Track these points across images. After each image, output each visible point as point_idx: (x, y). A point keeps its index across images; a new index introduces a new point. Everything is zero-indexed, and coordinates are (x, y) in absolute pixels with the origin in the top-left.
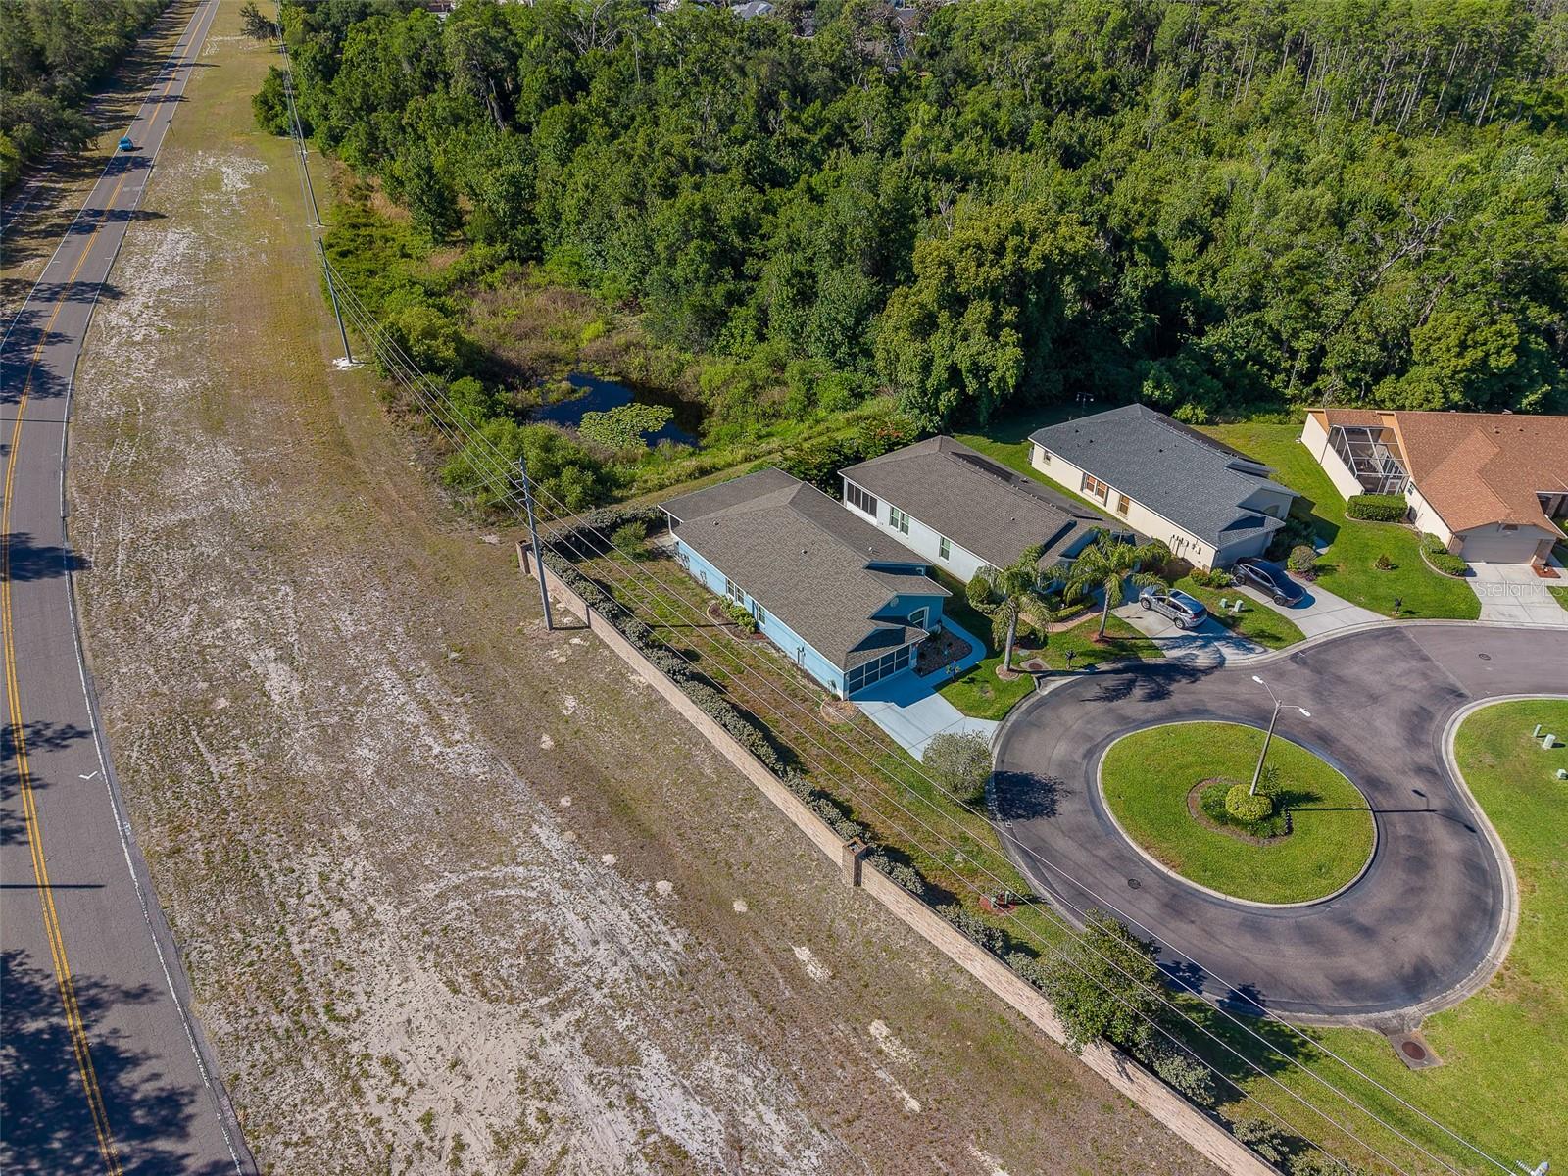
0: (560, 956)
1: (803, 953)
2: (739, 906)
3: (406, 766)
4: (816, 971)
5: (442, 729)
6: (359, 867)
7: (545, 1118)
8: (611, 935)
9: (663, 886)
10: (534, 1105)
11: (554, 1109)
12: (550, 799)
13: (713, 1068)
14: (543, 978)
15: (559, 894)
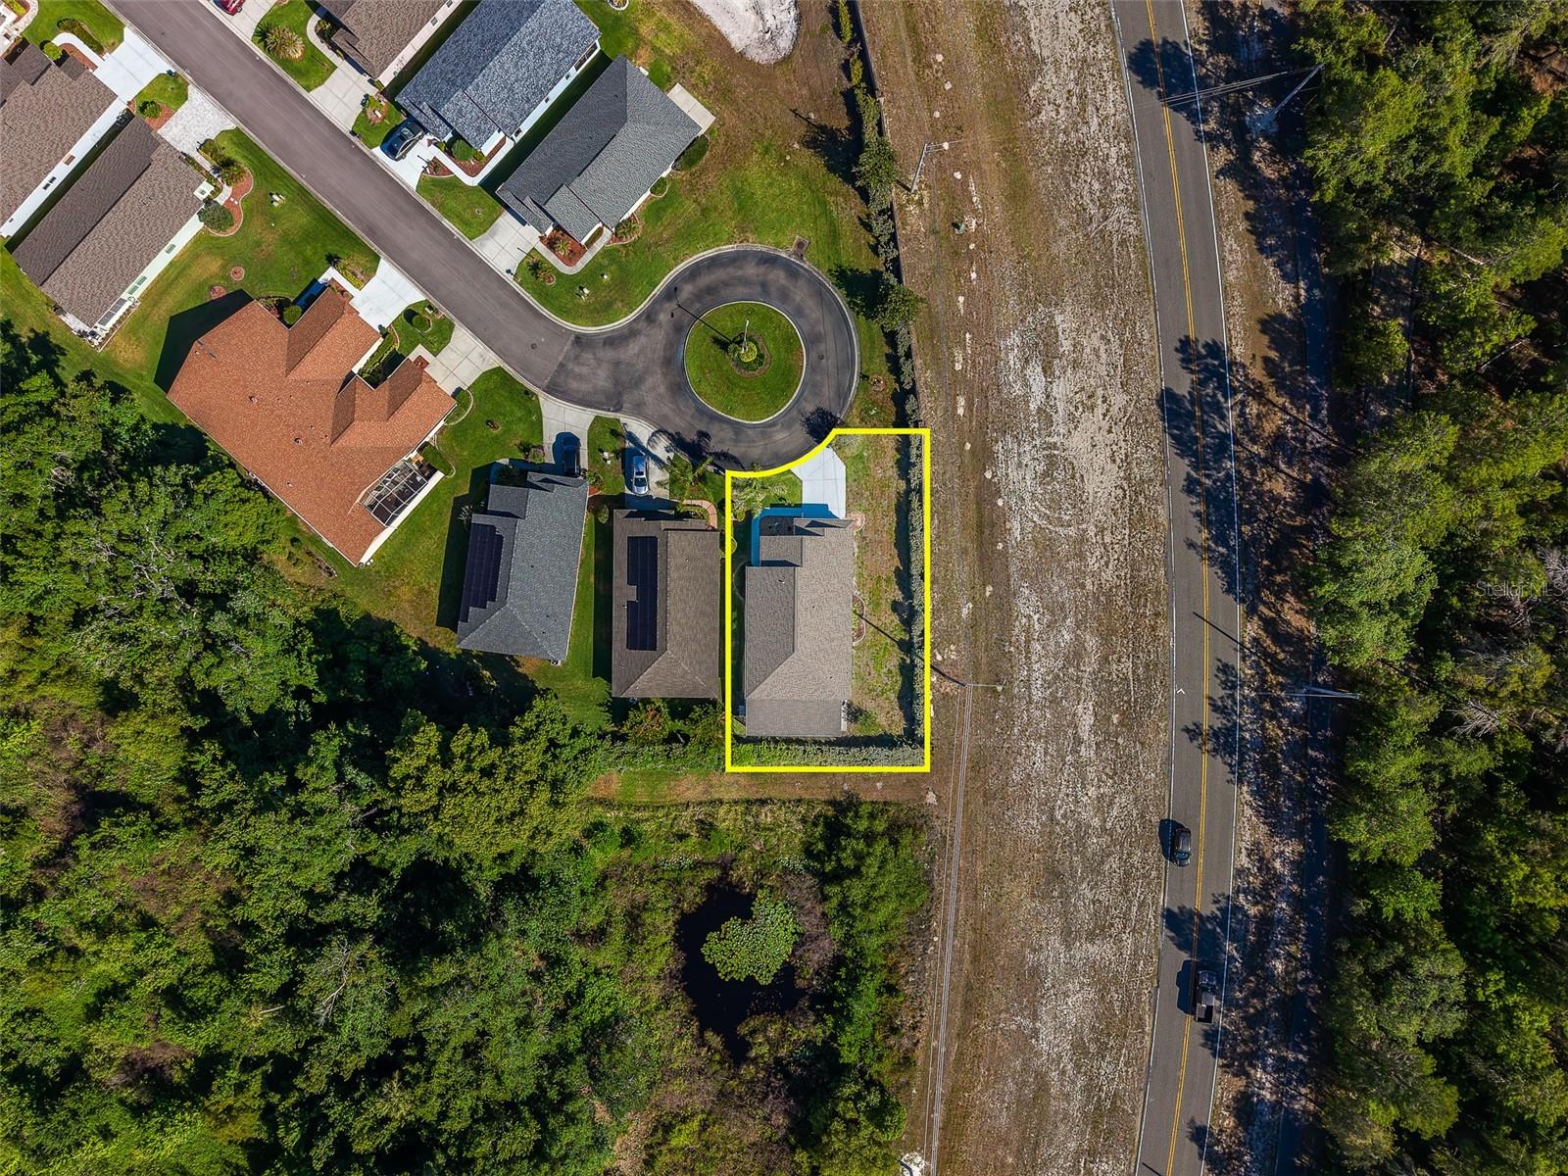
0: (1041, 468)
1: (960, 411)
2: (968, 446)
3: (1053, 614)
4: (961, 401)
5: (1028, 630)
6: (1093, 564)
7: (1077, 408)
8: (1020, 465)
9: (988, 475)
10: (1077, 414)
11: (1072, 409)
12: (1004, 553)
13: (1018, 390)
14: (1051, 461)
15: (1027, 497)
